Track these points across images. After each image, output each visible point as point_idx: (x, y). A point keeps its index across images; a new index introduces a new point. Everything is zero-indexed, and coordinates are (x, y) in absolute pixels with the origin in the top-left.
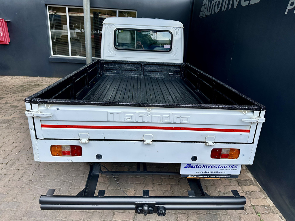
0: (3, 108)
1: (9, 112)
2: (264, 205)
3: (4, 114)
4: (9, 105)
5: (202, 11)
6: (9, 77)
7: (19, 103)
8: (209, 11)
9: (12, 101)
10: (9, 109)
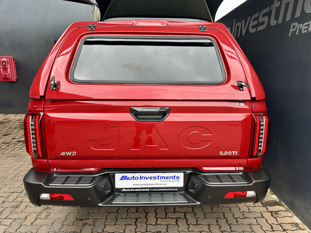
0: (11, 143)
2: (292, 223)
3: (13, 148)
4: (16, 140)
6: (13, 115)
9: (19, 137)
10: (17, 144)
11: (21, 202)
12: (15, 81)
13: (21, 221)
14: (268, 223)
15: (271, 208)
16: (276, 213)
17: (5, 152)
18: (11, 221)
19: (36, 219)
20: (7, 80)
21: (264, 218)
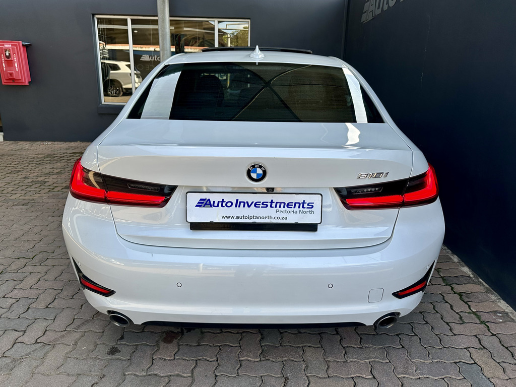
0: (21, 184)
1: (31, 189)
2: (496, 311)
3: (23, 192)
4: (30, 180)
5: (365, 12)
6: (28, 142)
7: (47, 177)
8: (379, 8)
9: (35, 175)
10: (31, 186)
11: (31, 273)
12: (27, 84)
13: (29, 301)
14: (454, 311)
15: (458, 288)
16: (468, 294)
17: (10, 198)
18: (10, 301)
19: (55, 298)
20: (14, 82)
21: (447, 302)
